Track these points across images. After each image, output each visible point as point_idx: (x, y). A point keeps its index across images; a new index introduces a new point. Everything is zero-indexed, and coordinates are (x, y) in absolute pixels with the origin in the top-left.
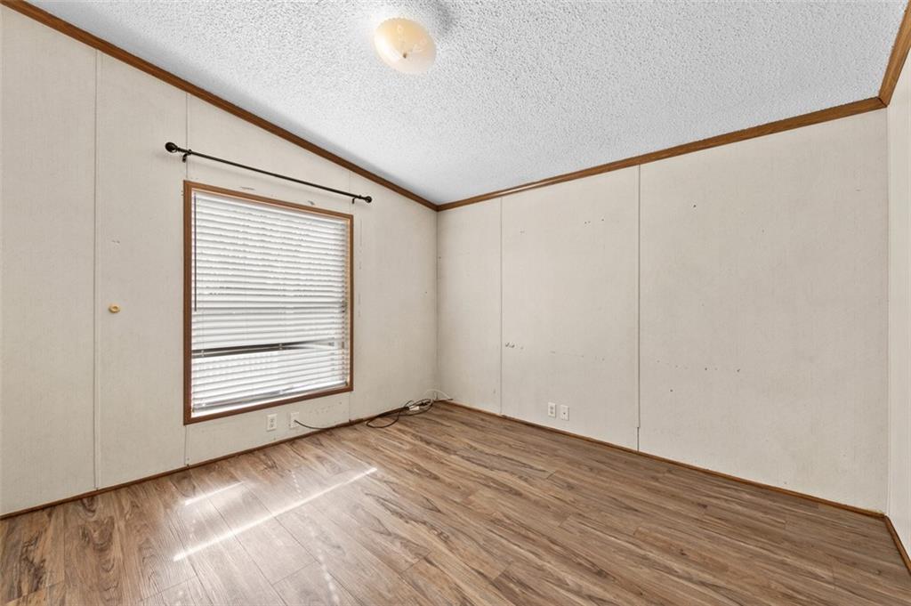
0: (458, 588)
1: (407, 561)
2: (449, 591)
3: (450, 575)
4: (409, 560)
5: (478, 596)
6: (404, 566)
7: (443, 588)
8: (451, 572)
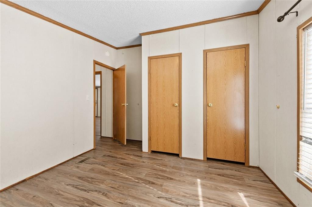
0: (108, 198)
1: (129, 200)
2: (111, 196)
3: (111, 201)
4: (128, 201)
5: (101, 197)
6: (129, 198)
7: (113, 196)
8: (111, 202)
